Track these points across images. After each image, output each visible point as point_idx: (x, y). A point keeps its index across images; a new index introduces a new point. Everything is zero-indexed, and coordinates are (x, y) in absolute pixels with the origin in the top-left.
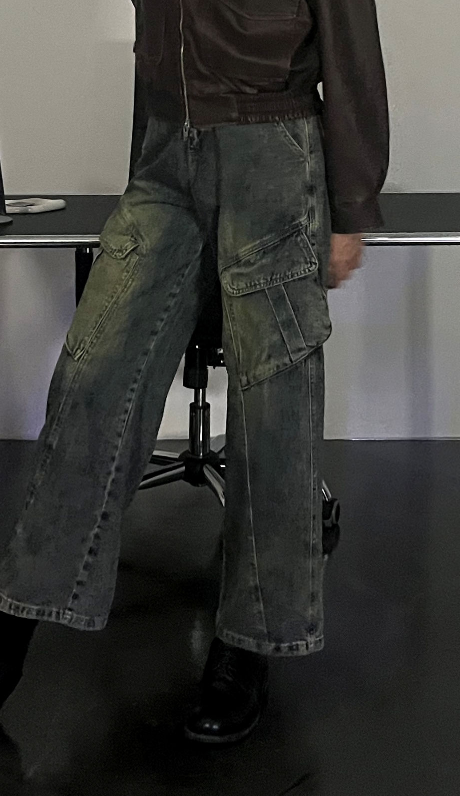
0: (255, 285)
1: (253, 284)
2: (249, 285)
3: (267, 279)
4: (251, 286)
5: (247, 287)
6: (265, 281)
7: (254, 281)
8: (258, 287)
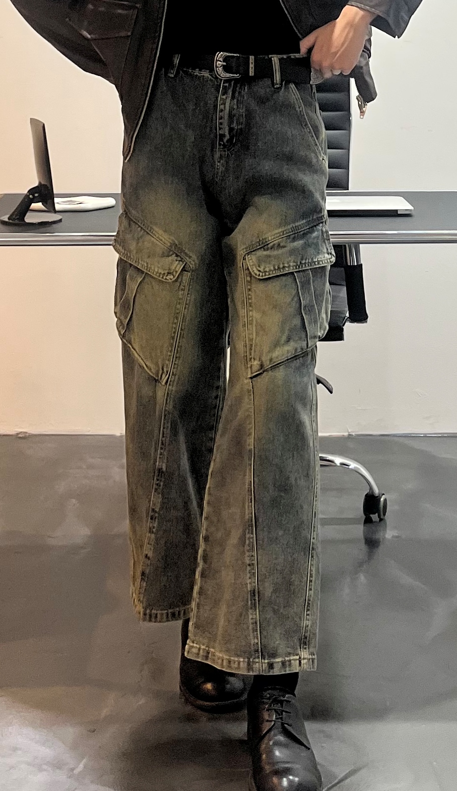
0: (284, 267)
1: (281, 266)
2: (277, 268)
3: (297, 262)
4: (279, 268)
5: (275, 269)
6: (295, 264)
7: (283, 264)
8: (287, 269)
